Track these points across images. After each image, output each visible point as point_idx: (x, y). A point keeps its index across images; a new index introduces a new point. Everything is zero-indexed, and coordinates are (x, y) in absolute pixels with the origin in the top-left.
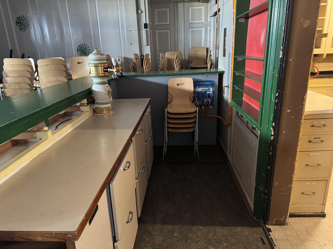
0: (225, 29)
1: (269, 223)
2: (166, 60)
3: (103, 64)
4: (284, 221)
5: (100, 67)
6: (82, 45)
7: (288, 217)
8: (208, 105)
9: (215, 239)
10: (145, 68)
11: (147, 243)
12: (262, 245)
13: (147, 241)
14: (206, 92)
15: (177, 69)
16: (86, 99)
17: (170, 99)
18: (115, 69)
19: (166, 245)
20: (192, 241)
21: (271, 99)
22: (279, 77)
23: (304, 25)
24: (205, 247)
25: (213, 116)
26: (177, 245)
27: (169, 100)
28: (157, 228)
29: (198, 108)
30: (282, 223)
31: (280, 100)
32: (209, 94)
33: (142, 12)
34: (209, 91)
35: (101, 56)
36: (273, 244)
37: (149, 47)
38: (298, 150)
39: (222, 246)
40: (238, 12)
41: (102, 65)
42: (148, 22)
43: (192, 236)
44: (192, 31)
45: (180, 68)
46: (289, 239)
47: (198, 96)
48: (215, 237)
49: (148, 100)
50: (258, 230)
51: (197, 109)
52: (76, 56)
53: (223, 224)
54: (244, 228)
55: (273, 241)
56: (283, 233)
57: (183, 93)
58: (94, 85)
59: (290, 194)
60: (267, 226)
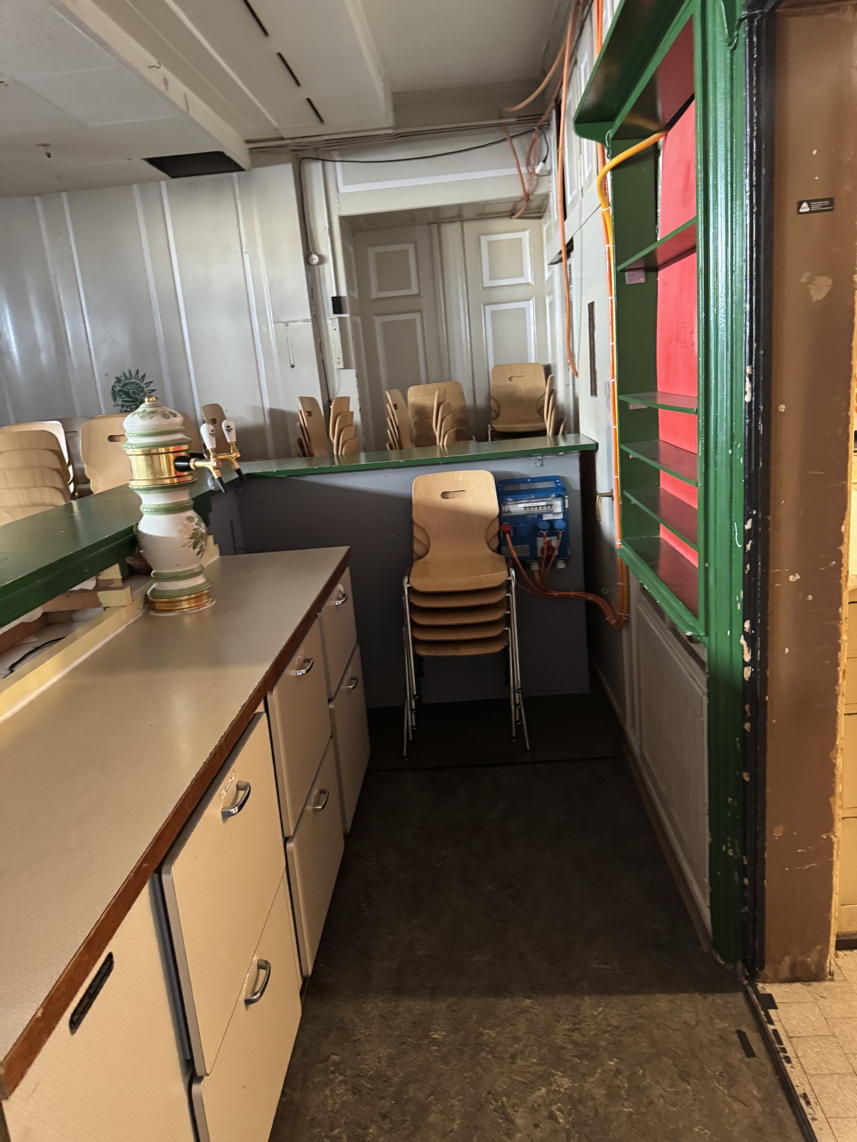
0: (591, 306)
1: (767, 977)
2: (410, 413)
3: (173, 445)
4: (821, 966)
5: (163, 457)
6: (128, 375)
7: (832, 949)
8: (549, 558)
9: (574, 1043)
10: (335, 442)
11: (333, 1072)
12: (741, 1060)
13: (335, 1064)
14: (540, 516)
15: (442, 442)
16: (116, 567)
17: (421, 542)
18: (212, 459)
19: (401, 1075)
20: (494, 1057)
21: (732, 541)
22: (747, 467)
23: (812, 292)
24: (541, 1076)
25: (572, 594)
26: (441, 1075)
27: (417, 548)
28: (374, 1013)
29: (513, 573)
30: (812, 973)
31: (760, 544)
32: (551, 522)
33: (322, 260)
34: (551, 512)
35: (165, 422)
36: (782, 1055)
37: (351, 374)
38: (841, 709)
39: (599, 1070)
40: (622, 250)
41: (171, 449)
42: (344, 293)
43: (494, 1038)
44: (493, 313)
45: (453, 436)
46: (837, 1031)
47: (515, 530)
48: (576, 1036)
49: (339, 553)
50: (729, 1003)
51: (509, 575)
52: (110, 414)
53: (604, 987)
54: (681, 999)
55: (780, 1042)
56: (817, 1010)
57: (463, 521)
58: (144, 517)
59: (829, 866)
60: (760, 985)
